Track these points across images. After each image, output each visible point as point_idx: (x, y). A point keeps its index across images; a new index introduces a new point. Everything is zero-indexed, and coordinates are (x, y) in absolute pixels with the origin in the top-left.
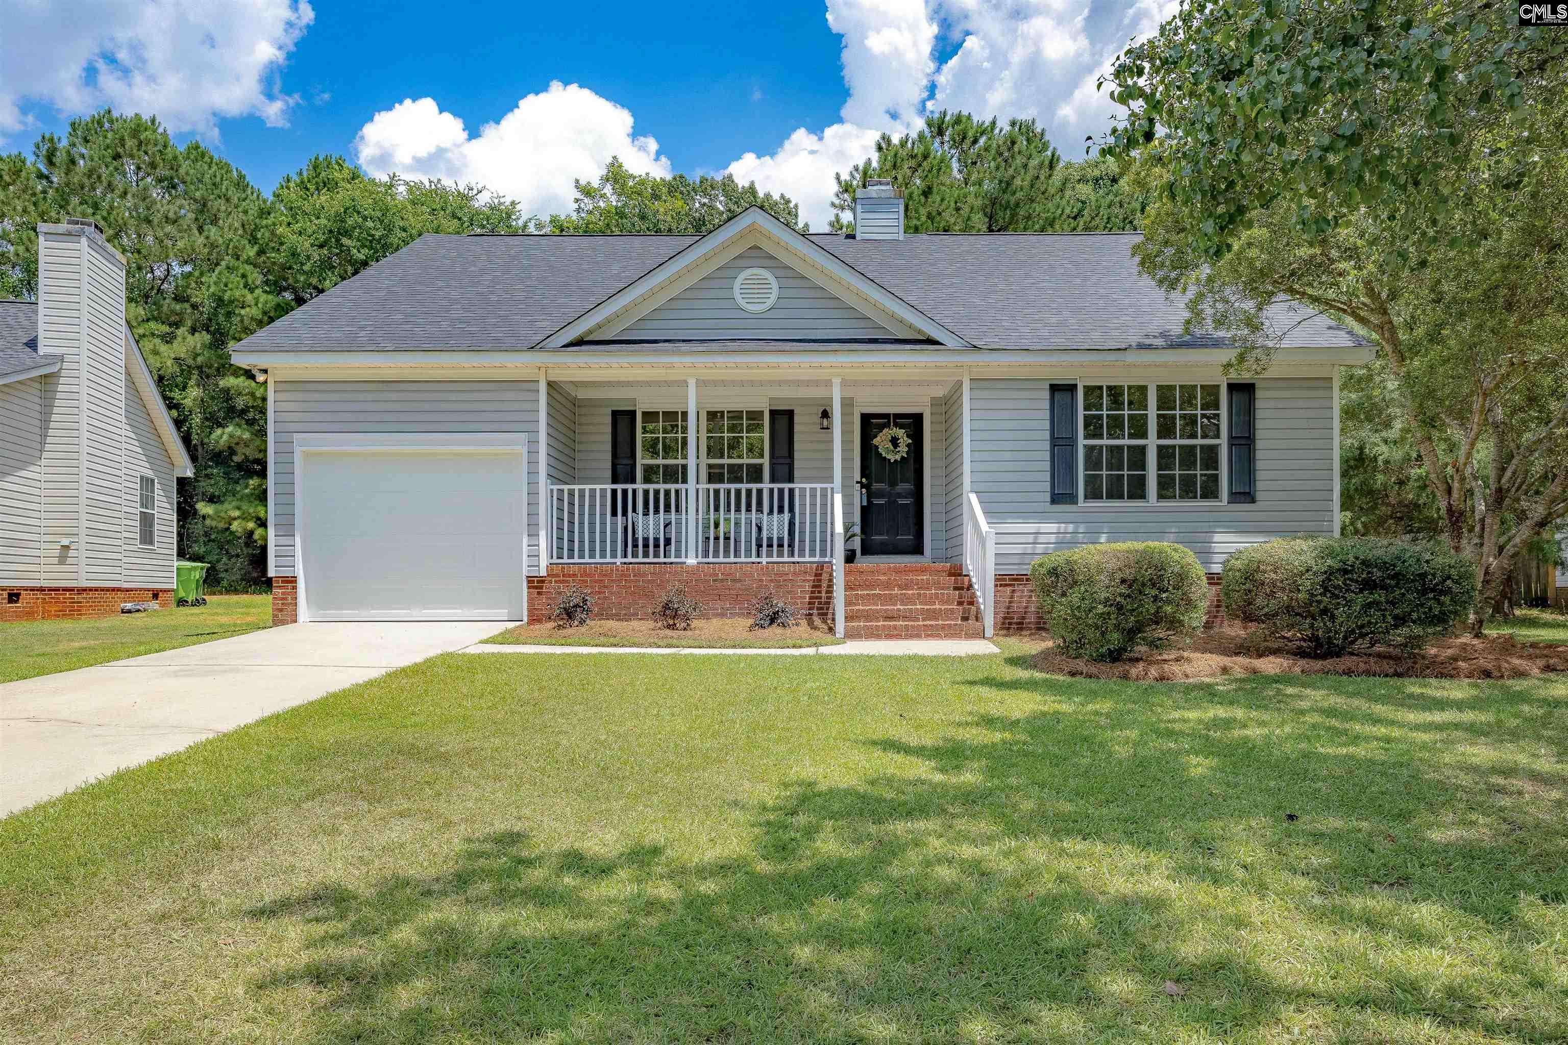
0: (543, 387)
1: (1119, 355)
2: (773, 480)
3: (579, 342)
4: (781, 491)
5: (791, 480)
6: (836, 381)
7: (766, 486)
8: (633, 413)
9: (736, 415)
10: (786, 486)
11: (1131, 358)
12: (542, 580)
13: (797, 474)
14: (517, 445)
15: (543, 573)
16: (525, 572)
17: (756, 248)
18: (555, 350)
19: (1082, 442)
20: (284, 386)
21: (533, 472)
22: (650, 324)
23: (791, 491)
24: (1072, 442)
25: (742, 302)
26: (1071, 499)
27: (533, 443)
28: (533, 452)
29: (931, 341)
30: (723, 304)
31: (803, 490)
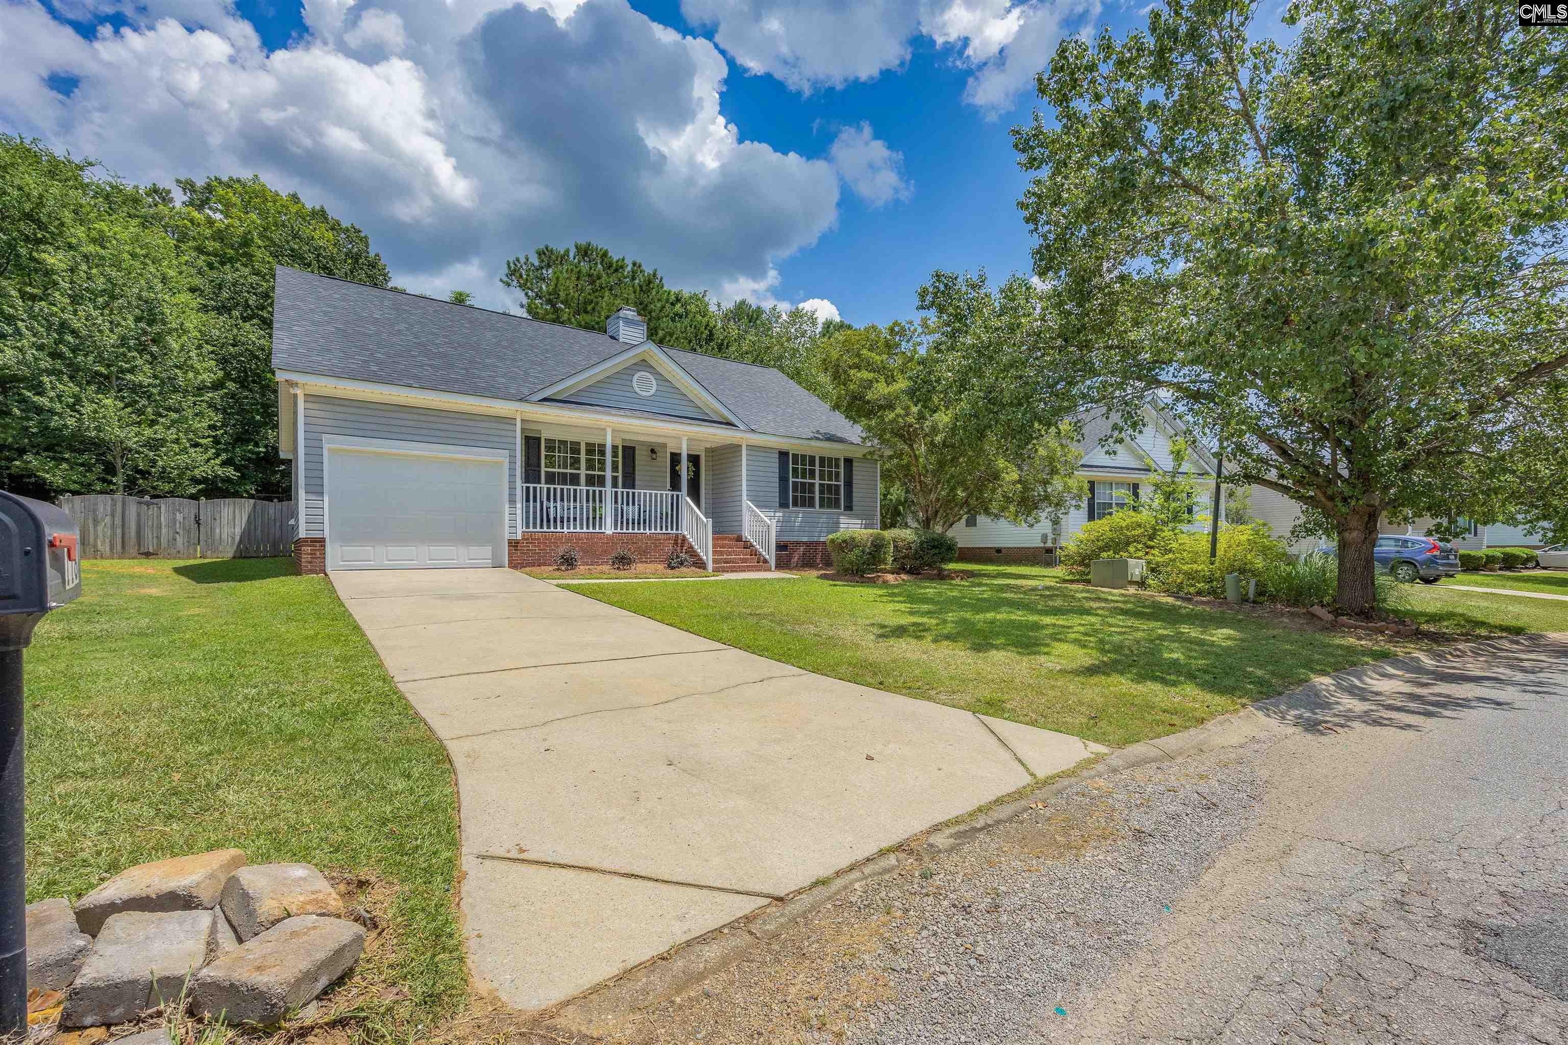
0: (520, 423)
1: (806, 441)
2: (624, 487)
3: (545, 400)
4: (628, 493)
5: (633, 487)
6: (685, 438)
7: (620, 490)
8: (539, 439)
10: (631, 491)
11: (810, 443)
12: (517, 542)
13: (637, 483)
14: (502, 457)
15: (519, 537)
16: (507, 536)
17: (644, 360)
18: (535, 403)
19: (791, 480)
20: (311, 399)
21: (512, 475)
22: (584, 394)
23: (634, 494)
24: (788, 480)
25: (637, 390)
26: (787, 506)
27: (512, 456)
28: (512, 462)
29: (731, 424)
30: (625, 388)
31: (639, 494)
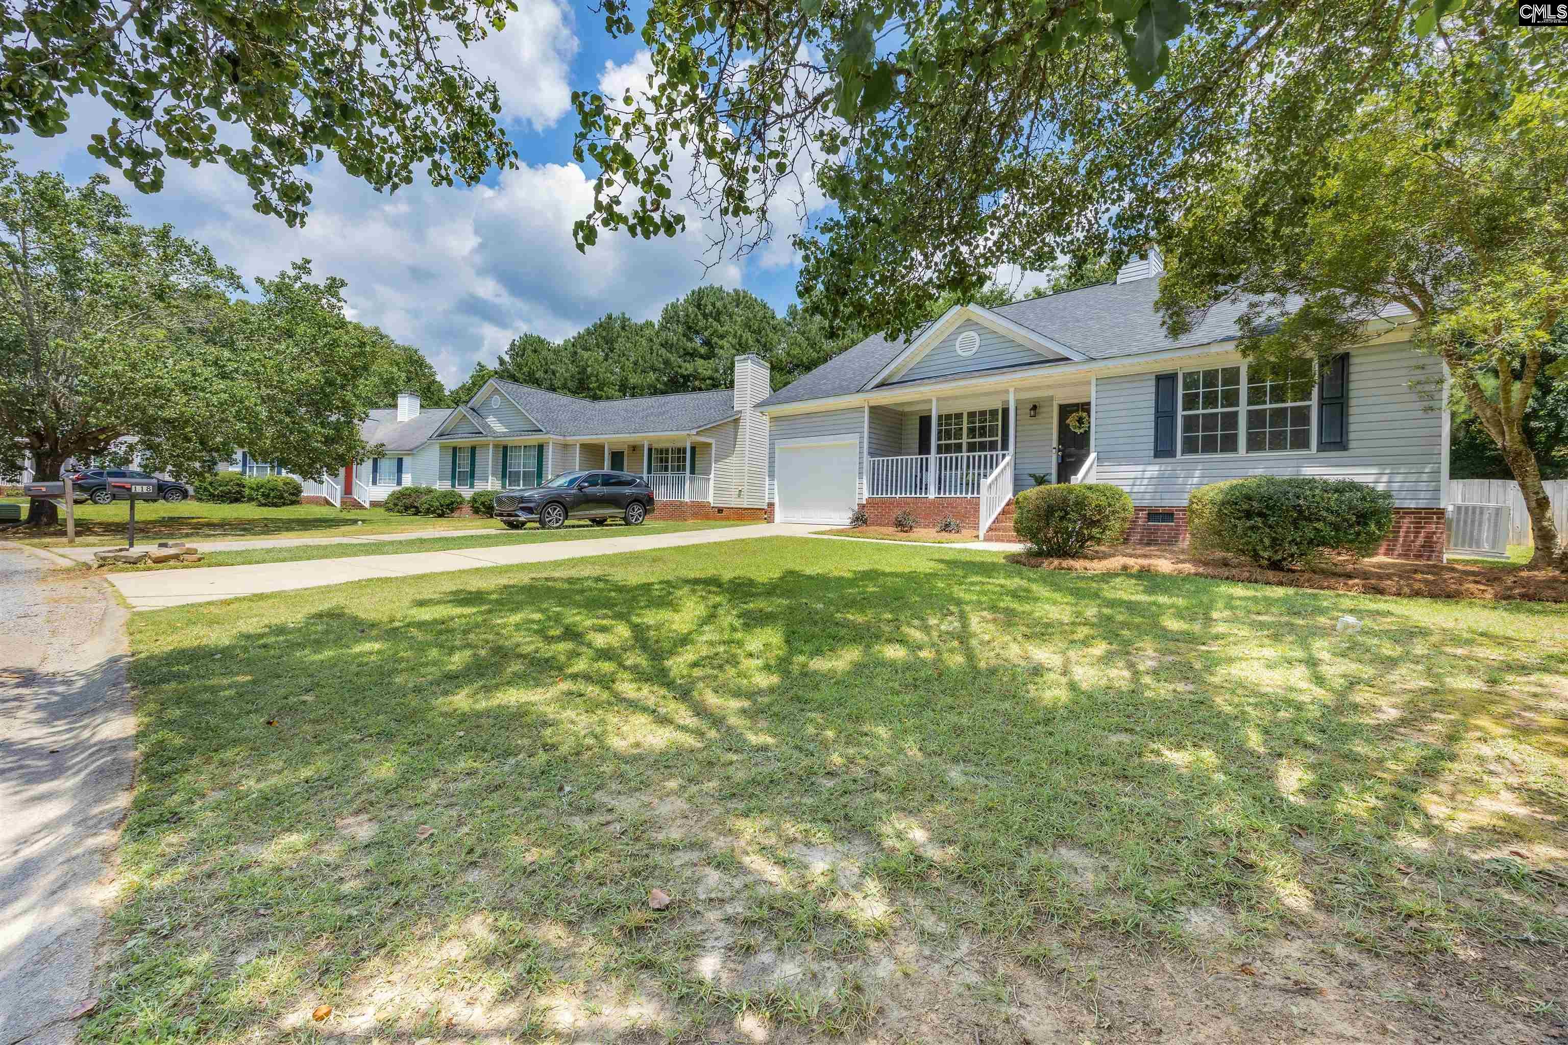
0: (867, 410)
1: (1205, 349)
3: (877, 386)
6: (1012, 390)
9: (983, 413)
11: (1214, 349)
12: (863, 506)
14: (854, 440)
15: (864, 502)
16: (857, 501)
17: (969, 320)
18: (869, 390)
19: (1180, 413)
21: (861, 452)
24: (1172, 416)
25: (960, 352)
26: (1171, 453)
27: (862, 437)
28: (861, 442)
29: (1067, 359)
30: (950, 355)
